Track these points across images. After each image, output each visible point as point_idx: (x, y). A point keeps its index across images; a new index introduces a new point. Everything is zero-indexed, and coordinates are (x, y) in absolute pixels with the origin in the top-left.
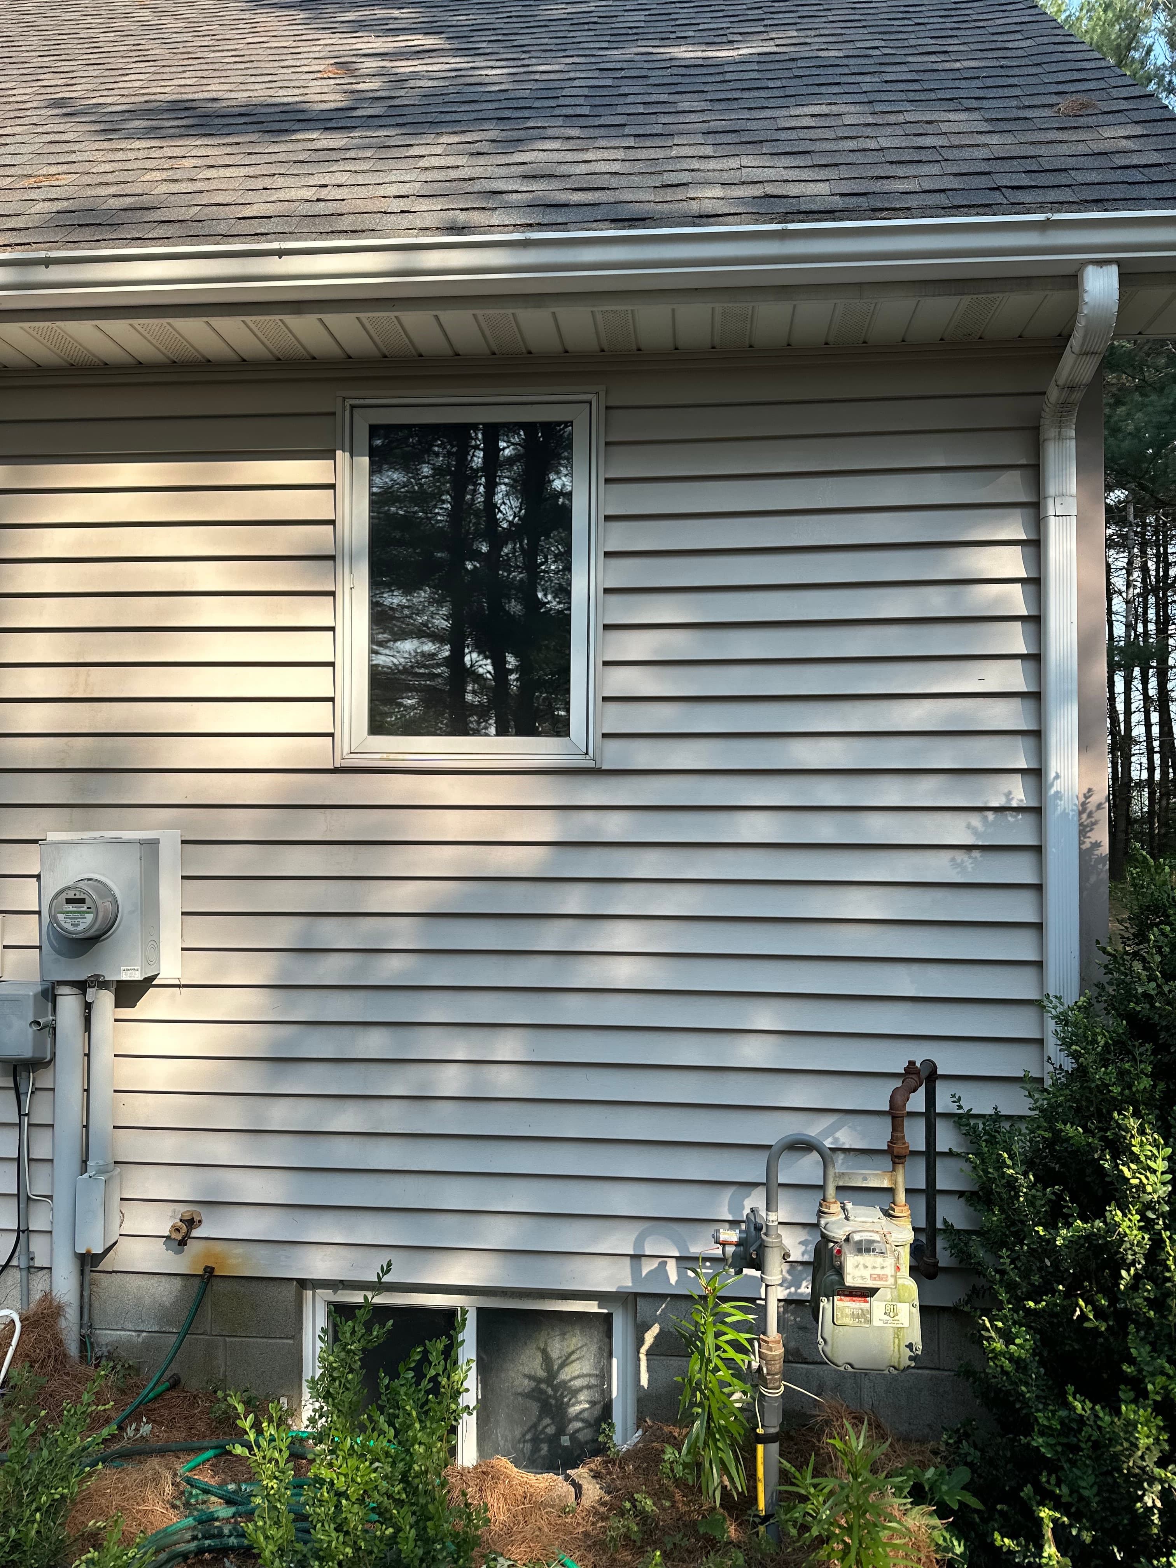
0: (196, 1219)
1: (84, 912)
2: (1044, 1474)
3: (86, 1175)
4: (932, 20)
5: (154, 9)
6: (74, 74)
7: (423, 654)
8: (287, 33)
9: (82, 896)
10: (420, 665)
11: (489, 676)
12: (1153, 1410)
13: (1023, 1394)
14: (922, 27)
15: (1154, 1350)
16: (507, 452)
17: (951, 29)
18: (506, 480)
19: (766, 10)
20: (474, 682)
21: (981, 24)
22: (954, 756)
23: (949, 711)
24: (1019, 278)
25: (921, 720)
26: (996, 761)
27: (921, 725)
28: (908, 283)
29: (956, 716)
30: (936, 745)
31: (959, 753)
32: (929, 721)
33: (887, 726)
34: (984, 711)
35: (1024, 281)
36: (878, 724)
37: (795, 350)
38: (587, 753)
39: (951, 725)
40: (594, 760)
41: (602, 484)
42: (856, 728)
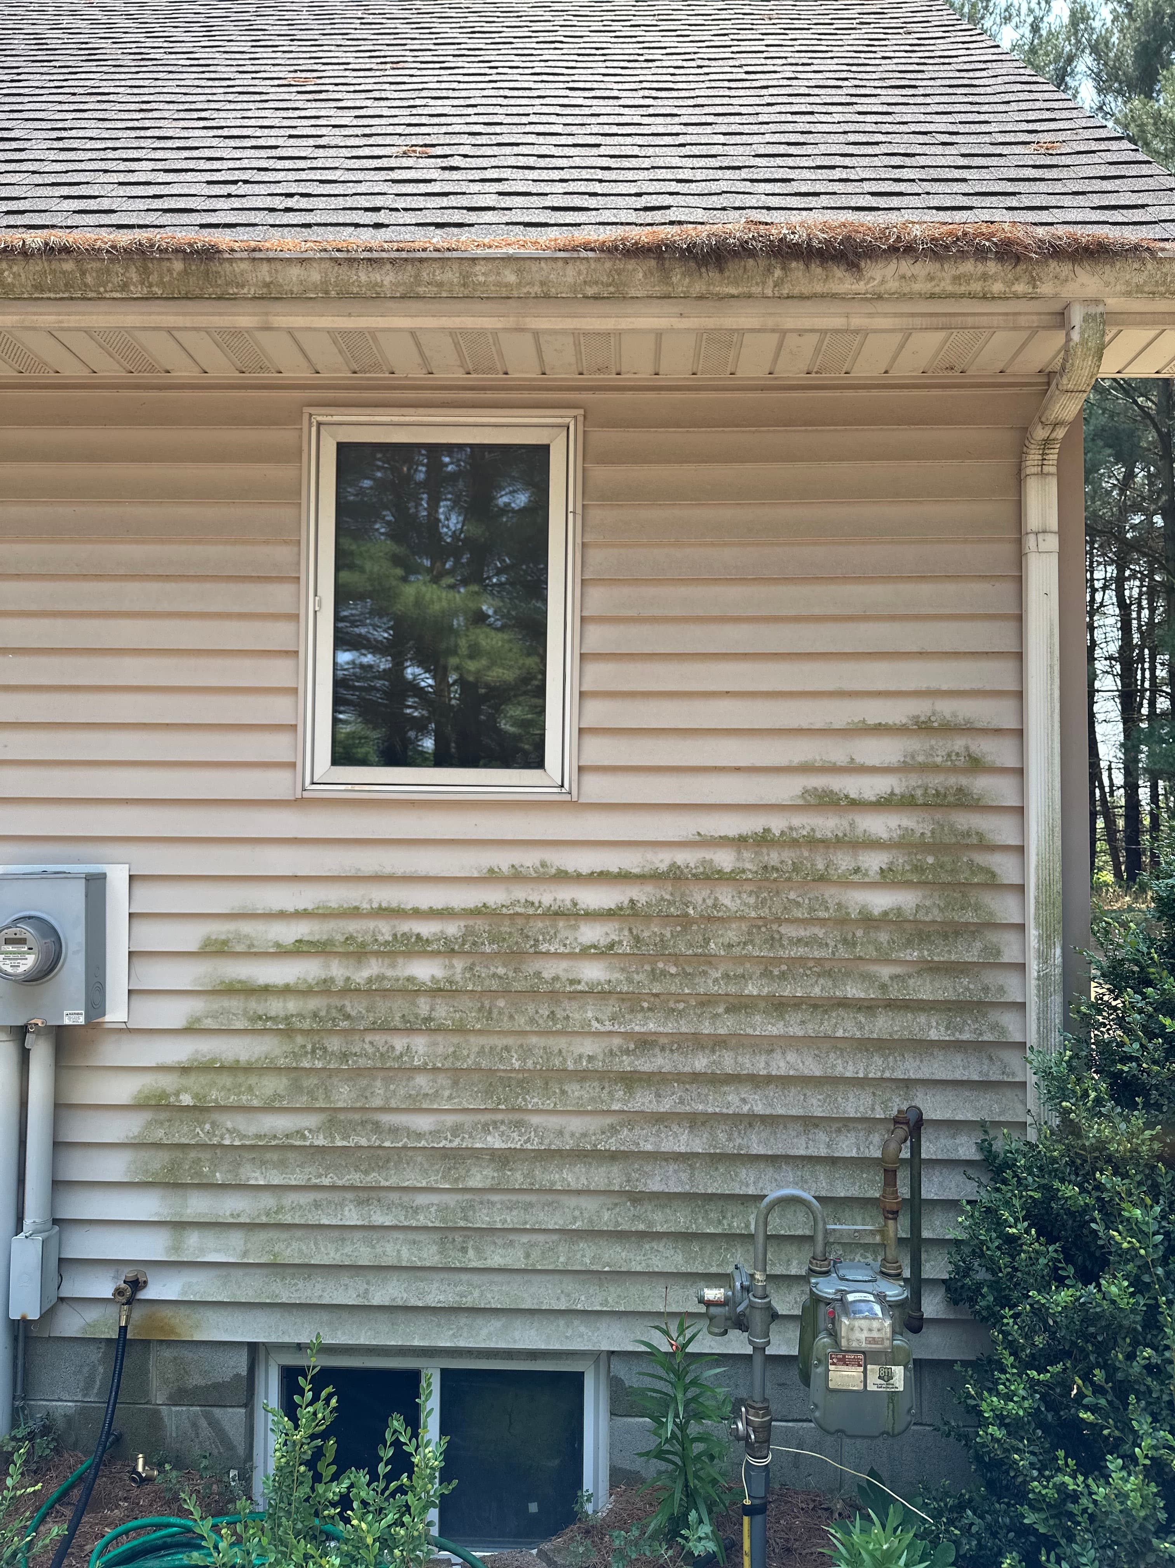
0: (141, 1279)
1: (24, 953)
2: (1043, 1551)
3: (22, 1235)
4: (897, 54)
5: (103, 8)
6: (19, 71)
7: (362, 666)
8: (243, 38)
9: (23, 936)
10: (359, 678)
11: (430, 690)
12: (1145, 1477)
13: (1015, 1462)
14: (888, 61)
15: (1155, 1420)
16: (450, 468)
17: (918, 64)
18: (449, 496)
19: (732, 37)
20: (415, 696)
21: (947, 60)
22: (938, 794)
23: (932, 748)
24: (1007, 314)
25: (905, 756)
26: (979, 799)
27: (904, 762)
28: (896, 315)
29: (939, 753)
30: (920, 783)
31: (942, 791)
32: (913, 757)
33: (869, 762)
34: (967, 748)
35: (1011, 317)
36: (860, 759)
37: (776, 378)
38: (562, 786)
39: (934, 762)
40: (570, 793)
41: (579, 511)
42: (839, 764)
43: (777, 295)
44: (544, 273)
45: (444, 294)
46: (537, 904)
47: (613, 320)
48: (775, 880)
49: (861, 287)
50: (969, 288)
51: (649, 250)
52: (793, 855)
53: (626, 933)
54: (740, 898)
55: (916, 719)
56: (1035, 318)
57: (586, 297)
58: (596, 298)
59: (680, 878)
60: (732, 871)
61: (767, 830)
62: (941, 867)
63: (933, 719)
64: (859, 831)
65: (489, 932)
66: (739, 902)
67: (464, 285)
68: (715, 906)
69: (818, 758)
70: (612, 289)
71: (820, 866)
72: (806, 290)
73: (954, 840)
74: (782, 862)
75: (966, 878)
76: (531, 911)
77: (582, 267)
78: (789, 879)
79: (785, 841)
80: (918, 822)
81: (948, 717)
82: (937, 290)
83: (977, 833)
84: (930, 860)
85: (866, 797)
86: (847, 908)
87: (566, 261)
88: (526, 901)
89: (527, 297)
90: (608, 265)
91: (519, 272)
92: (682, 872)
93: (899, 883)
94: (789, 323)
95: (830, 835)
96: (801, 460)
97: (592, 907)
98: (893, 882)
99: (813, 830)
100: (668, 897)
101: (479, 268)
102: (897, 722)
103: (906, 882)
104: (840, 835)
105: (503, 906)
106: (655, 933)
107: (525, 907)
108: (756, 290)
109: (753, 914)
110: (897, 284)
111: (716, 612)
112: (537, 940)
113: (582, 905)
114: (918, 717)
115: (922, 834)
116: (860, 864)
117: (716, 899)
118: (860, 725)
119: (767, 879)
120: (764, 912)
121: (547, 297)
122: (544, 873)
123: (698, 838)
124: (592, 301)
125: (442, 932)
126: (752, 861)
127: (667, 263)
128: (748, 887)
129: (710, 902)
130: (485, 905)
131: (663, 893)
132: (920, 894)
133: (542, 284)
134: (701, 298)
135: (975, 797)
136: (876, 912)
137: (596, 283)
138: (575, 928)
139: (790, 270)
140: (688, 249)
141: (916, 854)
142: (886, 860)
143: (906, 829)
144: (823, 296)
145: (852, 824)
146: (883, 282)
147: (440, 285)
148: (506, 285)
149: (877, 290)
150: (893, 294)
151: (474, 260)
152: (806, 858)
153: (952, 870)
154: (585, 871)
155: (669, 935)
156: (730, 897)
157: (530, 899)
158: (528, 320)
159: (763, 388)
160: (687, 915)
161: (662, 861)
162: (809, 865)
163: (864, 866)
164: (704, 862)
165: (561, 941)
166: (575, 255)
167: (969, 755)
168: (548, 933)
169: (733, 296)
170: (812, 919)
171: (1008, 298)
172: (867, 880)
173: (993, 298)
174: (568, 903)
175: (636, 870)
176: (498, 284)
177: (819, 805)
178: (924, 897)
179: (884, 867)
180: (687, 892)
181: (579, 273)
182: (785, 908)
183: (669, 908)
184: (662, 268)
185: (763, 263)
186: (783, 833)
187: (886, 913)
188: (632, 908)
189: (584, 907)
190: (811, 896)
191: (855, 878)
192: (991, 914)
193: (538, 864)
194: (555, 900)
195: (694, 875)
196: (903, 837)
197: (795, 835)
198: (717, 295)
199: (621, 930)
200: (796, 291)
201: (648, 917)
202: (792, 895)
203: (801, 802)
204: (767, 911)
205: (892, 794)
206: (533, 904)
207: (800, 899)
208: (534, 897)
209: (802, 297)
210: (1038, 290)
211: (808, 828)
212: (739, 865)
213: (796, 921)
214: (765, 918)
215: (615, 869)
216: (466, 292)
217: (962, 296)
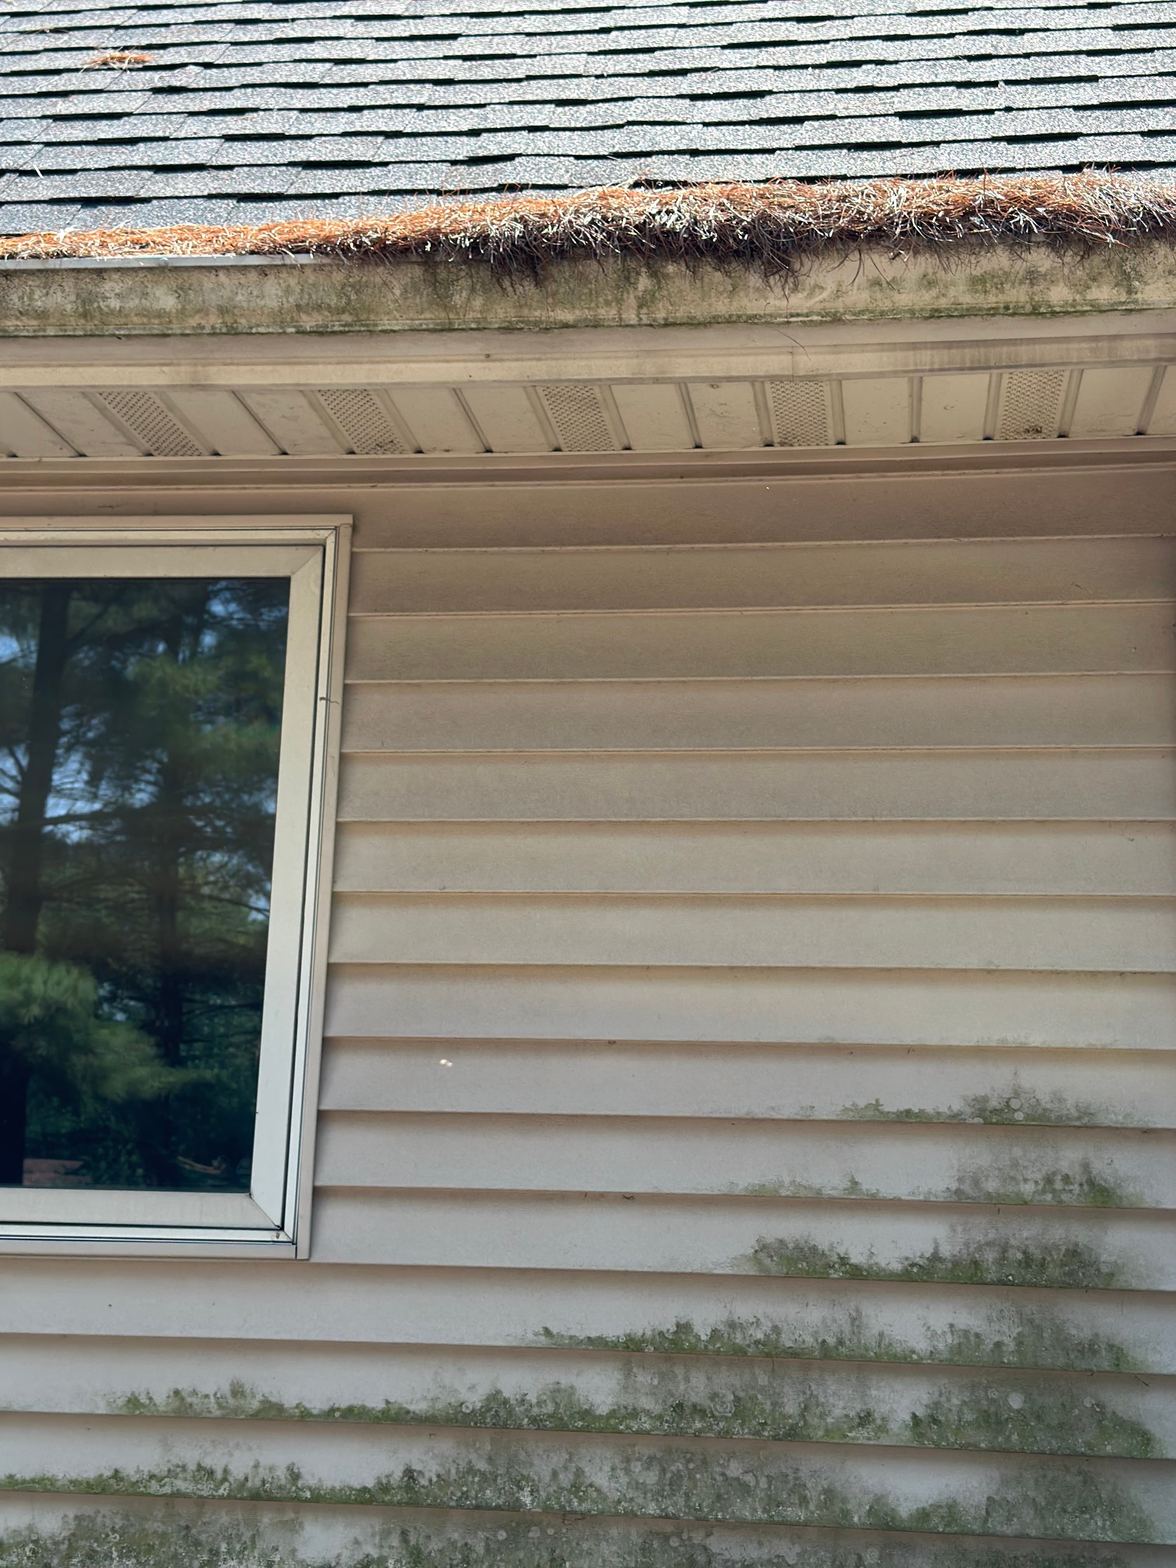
22: (1027, 1261)
23: (1015, 1164)
24: (1096, 338)
25: (960, 1180)
26: (1112, 1275)
27: (958, 1192)
28: (882, 347)
29: (1029, 1175)
30: (992, 1235)
31: (1037, 1254)
32: (976, 1183)
33: (888, 1189)
34: (1086, 1167)
35: (1104, 345)
36: (869, 1184)
37: (708, 455)
38: (282, 1228)
39: (1019, 1195)
40: (294, 1242)
41: (337, 696)
42: (827, 1192)
43: (645, 321)
44: (226, 293)
45: (51, 331)
46: (219, 1475)
47: (367, 367)
48: (697, 1435)
49: (798, 301)
50: (1002, 298)
51: (406, 250)
52: (737, 1382)
53: (395, 1541)
54: (627, 1471)
55: (980, 1107)
56: (1150, 343)
57: (301, 332)
58: (320, 333)
59: (505, 1426)
60: (613, 1414)
61: (683, 1328)
62: (1039, 1418)
63: (1015, 1104)
64: (869, 1336)
65: (123, 1532)
66: (624, 1480)
67: (85, 315)
68: (575, 1488)
69: (787, 1180)
70: (347, 318)
71: (791, 1408)
72: (699, 312)
73: (1062, 1361)
74: (714, 1396)
75: (1088, 1444)
76: (206, 1489)
77: (293, 282)
78: (725, 1435)
79: (718, 1352)
80: (989, 1320)
81: (1045, 1100)
82: (943, 303)
83: (1111, 1347)
84: (1016, 1401)
85: (883, 1264)
86: (845, 1500)
87: (263, 270)
88: (200, 1467)
89: (197, 333)
90: (338, 277)
91: (181, 291)
92: (510, 1412)
93: (950, 1448)
94: (684, 368)
95: (810, 1340)
96: (756, 602)
97: (328, 1484)
98: (938, 1447)
99: (776, 1329)
100: (482, 1465)
101: (110, 287)
102: (944, 1109)
103: (964, 1448)
104: (831, 1341)
105: (152, 1477)
106: (453, 1544)
107: (196, 1480)
108: (607, 313)
109: (652, 1509)
110: (865, 296)
111: (591, 887)
112: (214, 1553)
113: (309, 1479)
114: (985, 1099)
115: (998, 1345)
116: (872, 1405)
117: (579, 1473)
118: (870, 1113)
119: (681, 1433)
120: (675, 1505)
121: (233, 332)
122: (236, 1411)
123: (543, 1341)
124: (315, 338)
125: (30, 1528)
126: (653, 1392)
127: (442, 273)
128: (645, 1450)
129: (566, 1479)
130: (116, 1474)
131: (473, 1457)
132: (996, 1474)
133: (223, 311)
134: (508, 329)
135: (1105, 1269)
136: (905, 1511)
137: (318, 308)
138: (293, 1527)
139: (666, 276)
140: (474, 247)
141: (986, 1388)
142: (925, 1399)
143: (966, 1332)
144: (730, 321)
145: (855, 1320)
146: (838, 293)
147: (43, 315)
148: (160, 314)
149: (831, 306)
150: (862, 312)
151: (100, 273)
152: (762, 1389)
153: (1061, 1426)
154: (317, 1404)
155: (480, 1549)
156: (607, 1468)
157: (208, 1462)
158: (213, 370)
159: (683, 474)
160: (516, 1506)
161: (472, 1388)
162: (768, 1407)
163: (880, 1410)
164: (556, 1390)
165: (263, 1555)
166: (277, 260)
167: (1091, 1182)
168: (239, 1536)
169: (566, 326)
170: (771, 1522)
171: (1083, 313)
172: (885, 1440)
173: (1054, 314)
174: (281, 1474)
175: (419, 1407)
176: (144, 313)
177: (787, 1277)
178: (1005, 1482)
179: (921, 1412)
180: (522, 1456)
181: (288, 291)
182: (719, 1497)
183: (482, 1490)
184: (434, 283)
185: (612, 266)
186: (715, 1334)
187: (924, 1515)
188: (409, 1488)
189: (312, 1482)
190: (773, 1472)
191: (860, 1435)
192: (1143, 1523)
193: (226, 1389)
194: (256, 1466)
195: (534, 1420)
196: (958, 1349)
197: (739, 1339)
198: (536, 323)
199: (386, 1534)
200: (681, 314)
201: (439, 1508)
202: (734, 1470)
203: (752, 1271)
204: (681, 1502)
205: (935, 1257)
206: (211, 1473)
207: (749, 1478)
208: (216, 1461)
209: (693, 324)
210: (1139, 296)
211: (767, 1326)
212: (627, 1400)
213: (739, 1525)
214: (675, 1517)
215: (376, 1403)
216: (90, 327)
217: (993, 312)
